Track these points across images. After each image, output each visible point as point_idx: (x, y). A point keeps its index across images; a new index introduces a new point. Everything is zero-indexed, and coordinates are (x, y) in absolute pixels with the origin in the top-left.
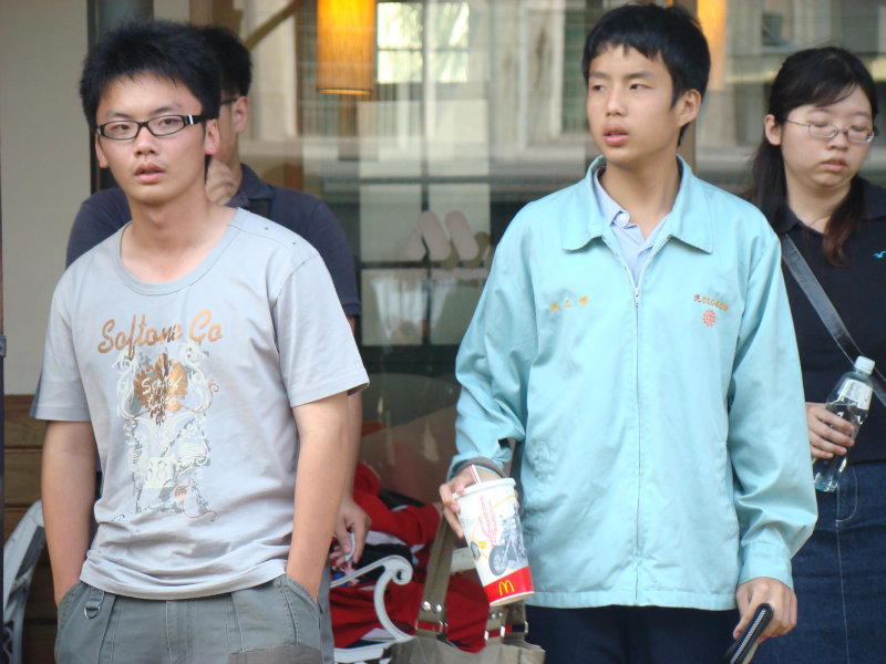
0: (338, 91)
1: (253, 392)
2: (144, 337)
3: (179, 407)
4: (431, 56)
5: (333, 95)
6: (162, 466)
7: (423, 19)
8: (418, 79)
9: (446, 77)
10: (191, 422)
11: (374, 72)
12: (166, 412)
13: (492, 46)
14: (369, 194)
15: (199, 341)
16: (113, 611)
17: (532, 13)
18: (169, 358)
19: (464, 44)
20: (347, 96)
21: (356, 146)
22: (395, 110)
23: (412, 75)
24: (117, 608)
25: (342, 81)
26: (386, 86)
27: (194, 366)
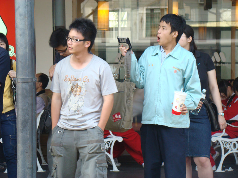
0: (101, 29)
1: (94, 93)
2: (74, 80)
3: (79, 95)
4: (120, 22)
5: (100, 30)
6: (75, 106)
7: (118, 14)
8: (117, 27)
9: (122, 26)
10: (81, 98)
11: (109, 25)
12: (77, 95)
13: (132, 20)
14: (107, 49)
15: (84, 82)
16: (64, 132)
17: (140, 14)
18: (78, 85)
19: (126, 20)
20: (103, 30)
21: (105, 40)
22: (113, 33)
23: (116, 26)
24: (65, 131)
25: (102, 27)
26: (111, 28)
27: (83, 87)
